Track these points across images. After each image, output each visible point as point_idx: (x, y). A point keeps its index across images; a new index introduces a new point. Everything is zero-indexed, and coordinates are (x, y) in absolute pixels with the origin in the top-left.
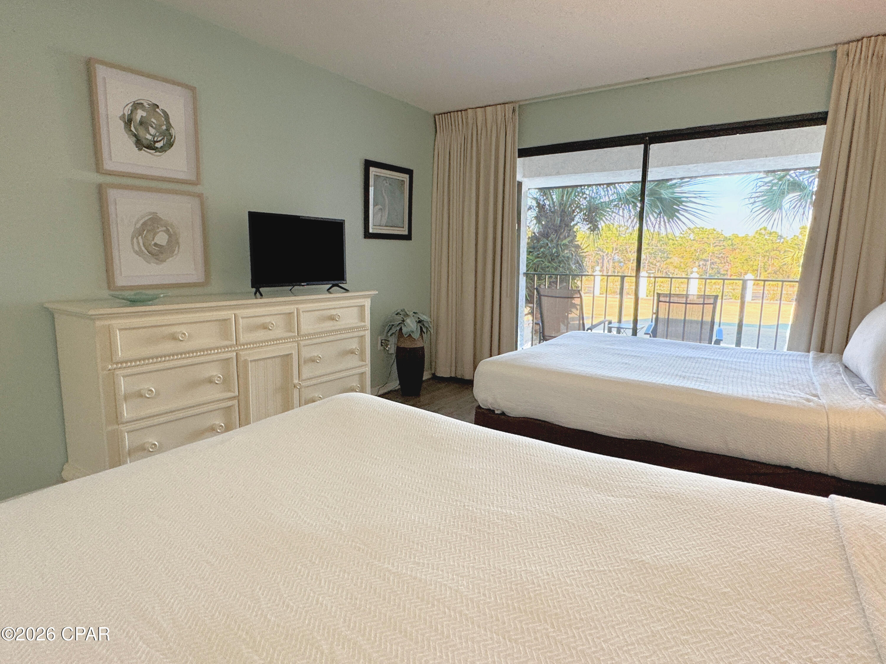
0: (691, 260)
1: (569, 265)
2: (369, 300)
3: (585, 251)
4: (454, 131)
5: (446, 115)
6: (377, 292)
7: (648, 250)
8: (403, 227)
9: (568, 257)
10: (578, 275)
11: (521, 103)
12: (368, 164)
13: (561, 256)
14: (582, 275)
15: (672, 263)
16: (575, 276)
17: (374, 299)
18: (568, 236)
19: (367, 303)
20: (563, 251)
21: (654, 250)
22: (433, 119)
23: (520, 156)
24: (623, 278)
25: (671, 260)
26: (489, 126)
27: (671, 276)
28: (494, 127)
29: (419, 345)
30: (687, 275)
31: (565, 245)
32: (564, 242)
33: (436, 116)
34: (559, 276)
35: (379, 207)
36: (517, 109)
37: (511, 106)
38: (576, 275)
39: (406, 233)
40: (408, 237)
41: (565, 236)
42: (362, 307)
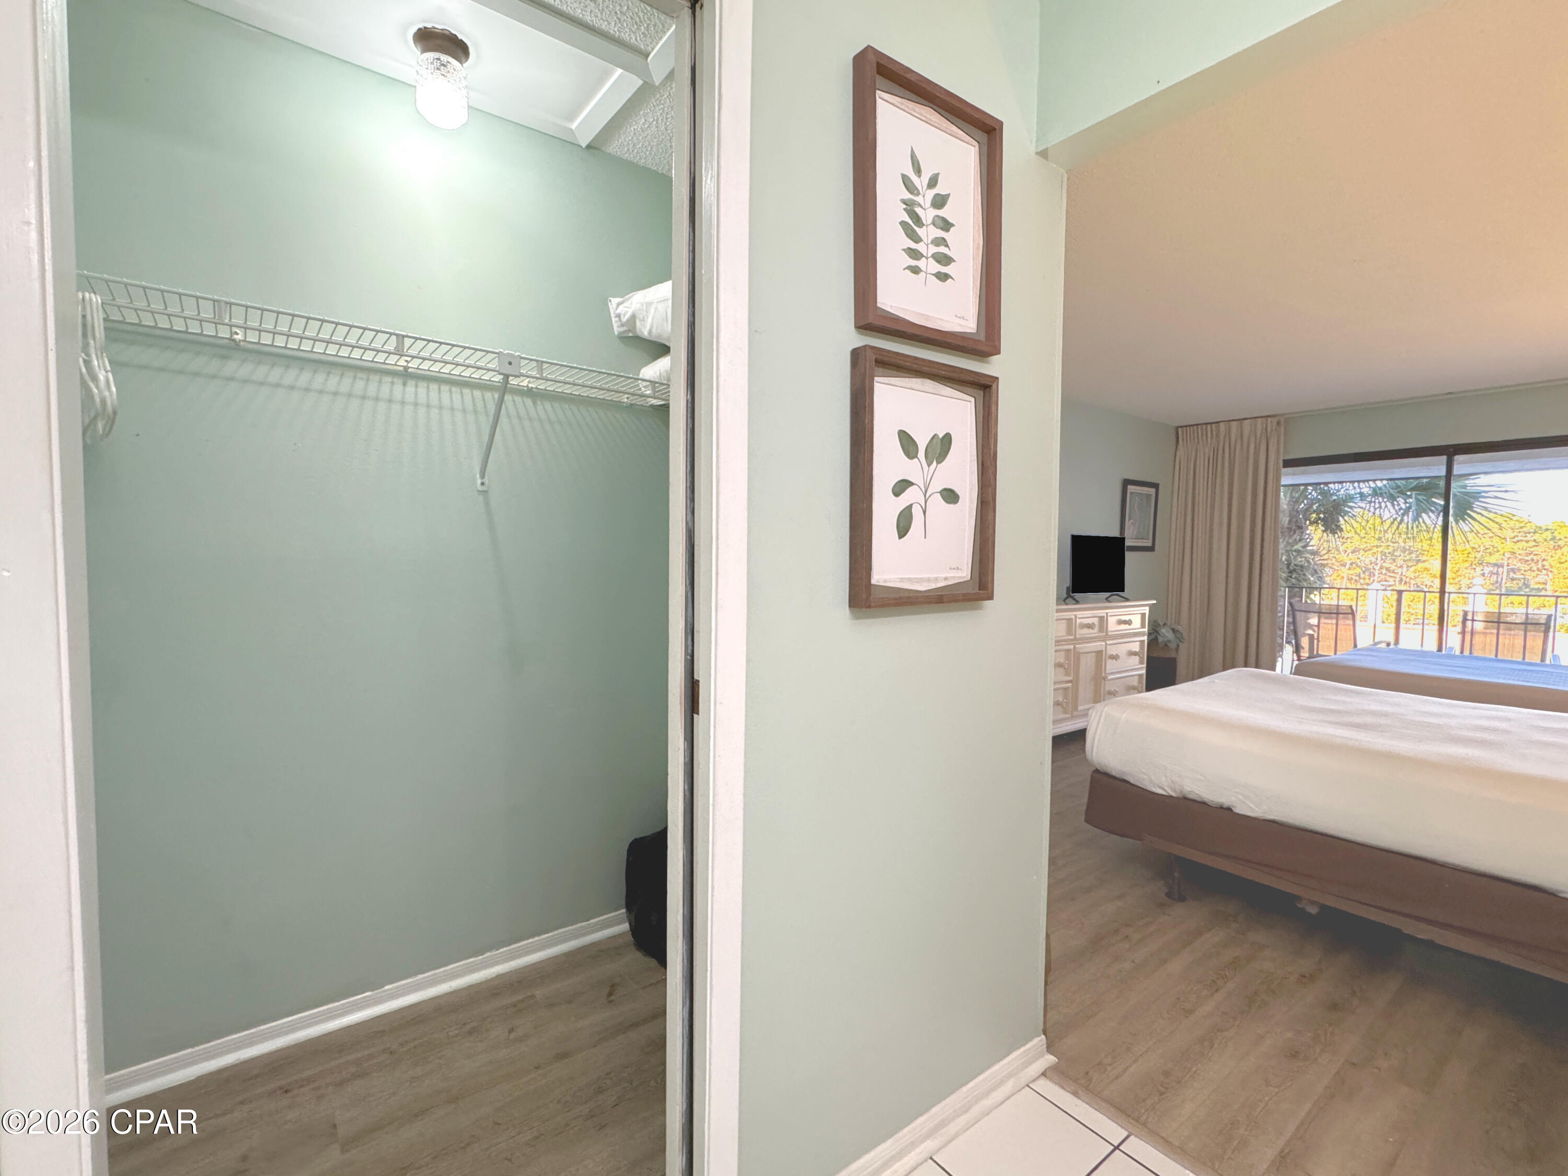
0: (1467, 564)
1: (1304, 575)
2: (1147, 608)
3: (1326, 557)
4: (1200, 442)
5: (1191, 428)
6: (1155, 602)
7: (1380, 549)
8: (1148, 539)
9: (1302, 567)
10: (1316, 588)
11: (1287, 416)
12: (1126, 483)
13: (1292, 565)
14: (1321, 588)
15: (1427, 569)
16: (1311, 589)
17: (1152, 607)
18: (1300, 540)
19: (1146, 610)
20: (1295, 558)
21: (1391, 549)
22: (1174, 433)
23: (1285, 466)
24: (1400, 593)
25: (1426, 565)
26: (1245, 438)
27: (1426, 589)
28: (1253, 440)
29: (1173, 655)
30: (1460, 589)
31: (1298, 551)
32: (1296, 547)
33: (1180, 430)
34: (1304, 590)
35: (1132, 521)
36: (1282, 422)
37: (1275, 420)
38: (1313, 588)
39: (1149, 544)
40: (1151, 549)
41: (1295, 540)
42: (1143, 615)
